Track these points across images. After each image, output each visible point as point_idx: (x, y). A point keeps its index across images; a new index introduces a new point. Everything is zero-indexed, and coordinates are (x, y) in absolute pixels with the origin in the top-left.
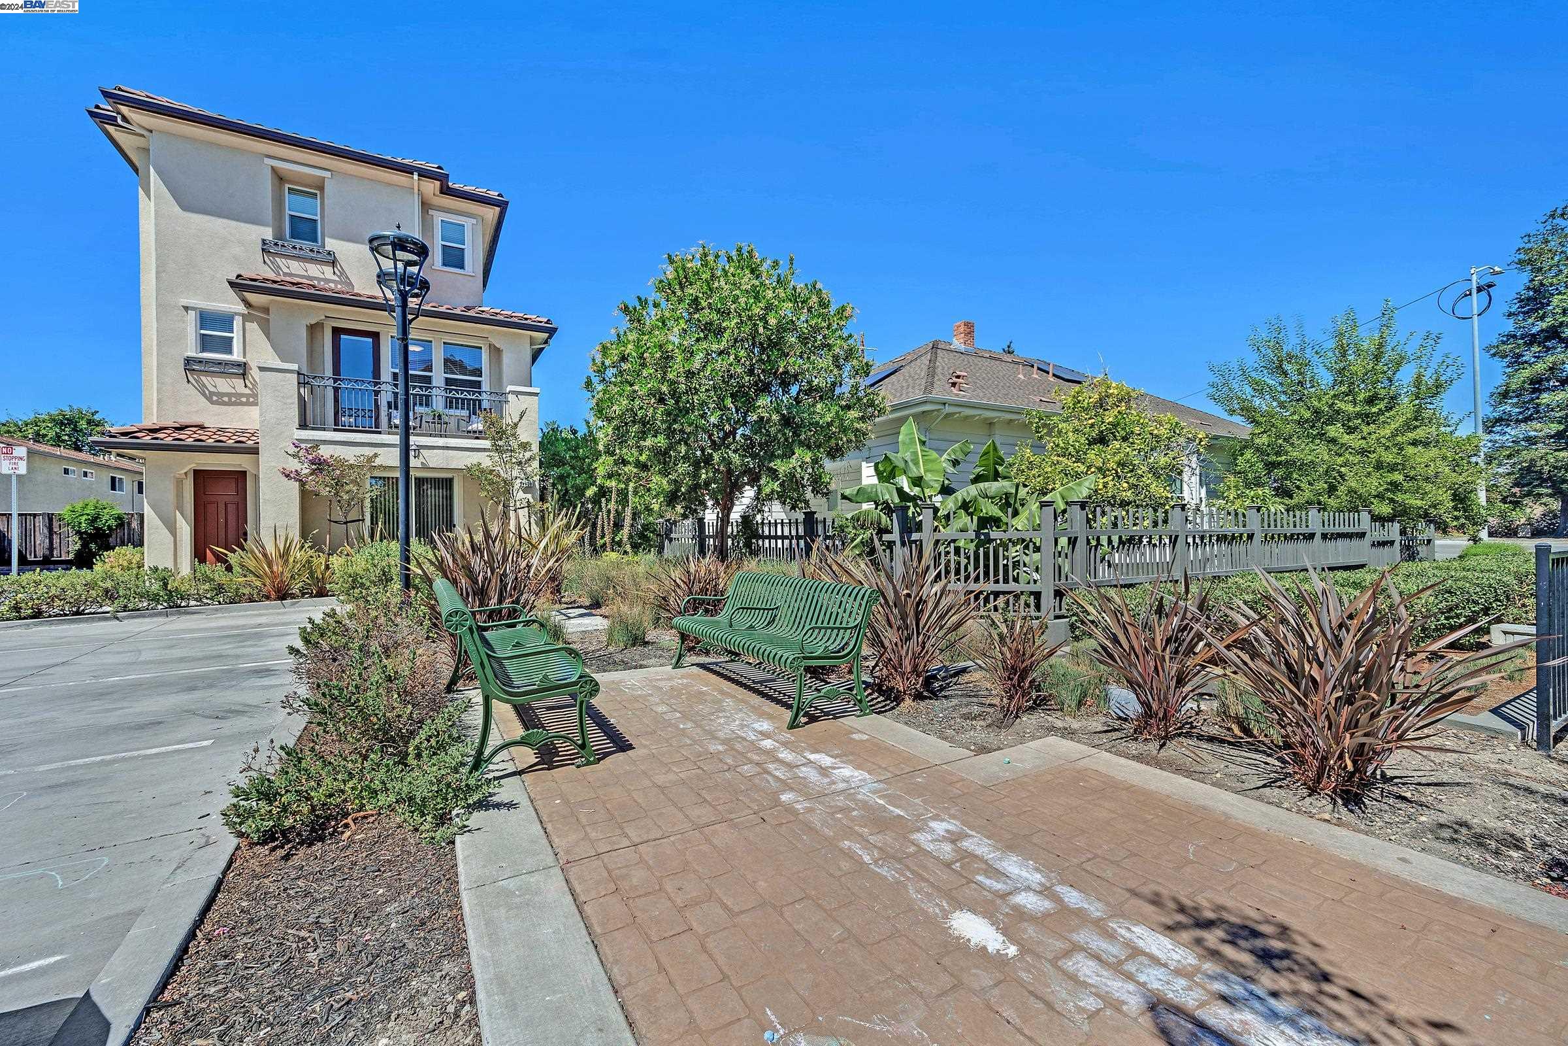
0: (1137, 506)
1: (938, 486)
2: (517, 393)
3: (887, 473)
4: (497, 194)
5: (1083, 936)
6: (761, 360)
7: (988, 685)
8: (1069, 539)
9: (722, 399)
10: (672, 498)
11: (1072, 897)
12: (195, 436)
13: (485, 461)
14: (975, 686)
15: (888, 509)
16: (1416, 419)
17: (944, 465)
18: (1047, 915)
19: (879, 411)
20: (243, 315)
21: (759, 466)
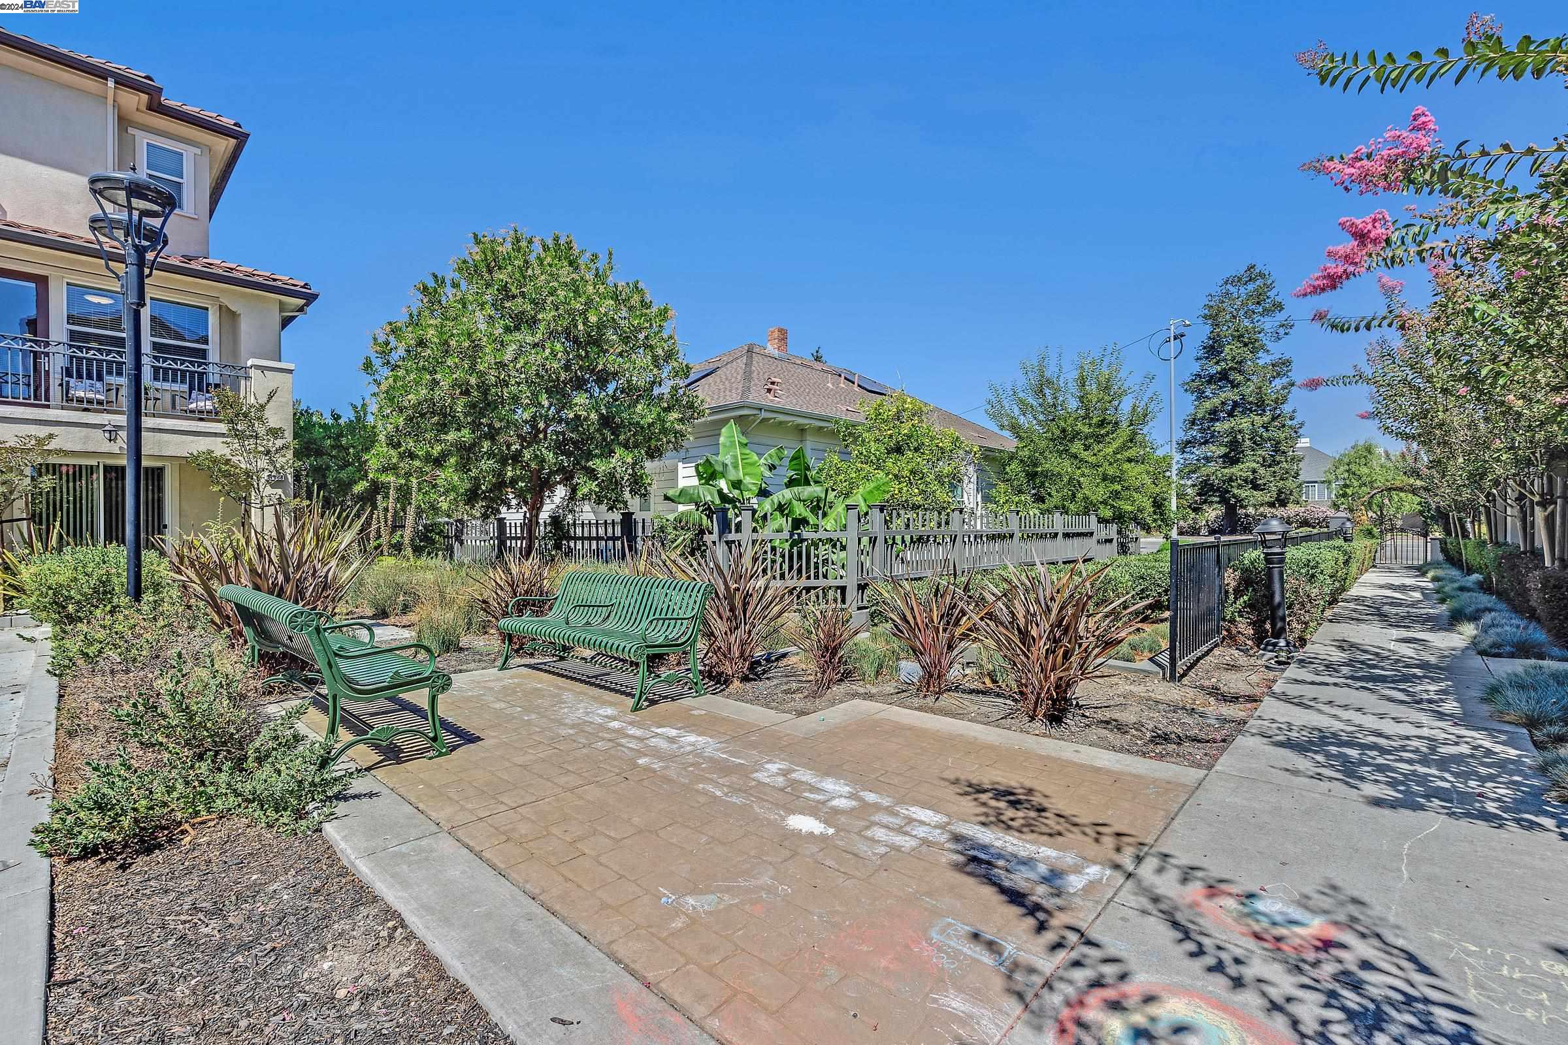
0: (926, 510)
1: (755, 489)
2: (263, 369)
3: (709, 475)
4: (233, 122)
5: (878, 817)
6: (579, 356)
7: (804, 667)
8: (871, 538)
9: (535, 395)
10: (472, 497)
11: (871, 797)
13: (220, 448)
14: (792, 668)
15: (709, 511)
16: (1131, 441)
17: (762, 469)
18: (853, 809)
19: (698, 414)
21: (573, 465)
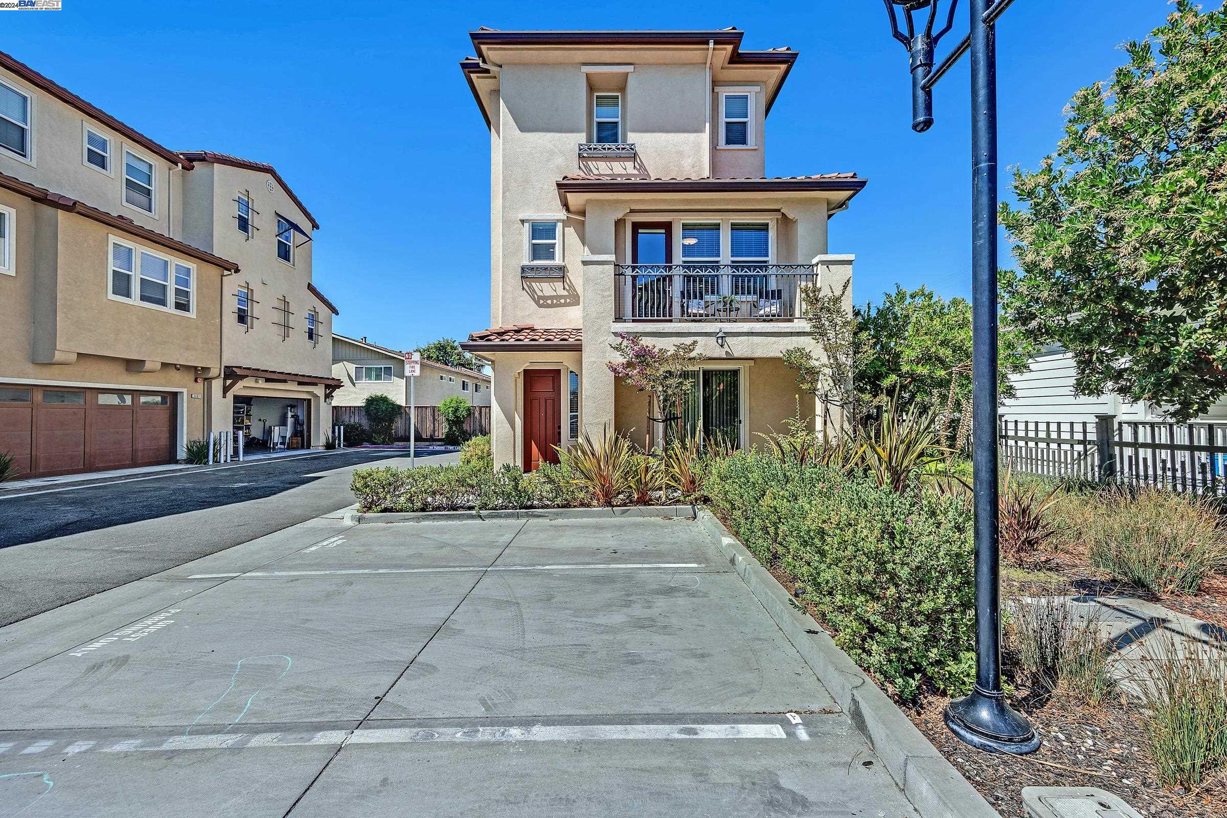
2: (827, 264)
12: (529, 336)
20: (563, 221)
